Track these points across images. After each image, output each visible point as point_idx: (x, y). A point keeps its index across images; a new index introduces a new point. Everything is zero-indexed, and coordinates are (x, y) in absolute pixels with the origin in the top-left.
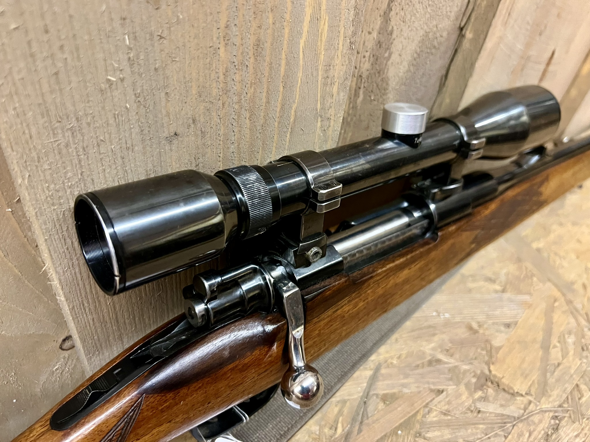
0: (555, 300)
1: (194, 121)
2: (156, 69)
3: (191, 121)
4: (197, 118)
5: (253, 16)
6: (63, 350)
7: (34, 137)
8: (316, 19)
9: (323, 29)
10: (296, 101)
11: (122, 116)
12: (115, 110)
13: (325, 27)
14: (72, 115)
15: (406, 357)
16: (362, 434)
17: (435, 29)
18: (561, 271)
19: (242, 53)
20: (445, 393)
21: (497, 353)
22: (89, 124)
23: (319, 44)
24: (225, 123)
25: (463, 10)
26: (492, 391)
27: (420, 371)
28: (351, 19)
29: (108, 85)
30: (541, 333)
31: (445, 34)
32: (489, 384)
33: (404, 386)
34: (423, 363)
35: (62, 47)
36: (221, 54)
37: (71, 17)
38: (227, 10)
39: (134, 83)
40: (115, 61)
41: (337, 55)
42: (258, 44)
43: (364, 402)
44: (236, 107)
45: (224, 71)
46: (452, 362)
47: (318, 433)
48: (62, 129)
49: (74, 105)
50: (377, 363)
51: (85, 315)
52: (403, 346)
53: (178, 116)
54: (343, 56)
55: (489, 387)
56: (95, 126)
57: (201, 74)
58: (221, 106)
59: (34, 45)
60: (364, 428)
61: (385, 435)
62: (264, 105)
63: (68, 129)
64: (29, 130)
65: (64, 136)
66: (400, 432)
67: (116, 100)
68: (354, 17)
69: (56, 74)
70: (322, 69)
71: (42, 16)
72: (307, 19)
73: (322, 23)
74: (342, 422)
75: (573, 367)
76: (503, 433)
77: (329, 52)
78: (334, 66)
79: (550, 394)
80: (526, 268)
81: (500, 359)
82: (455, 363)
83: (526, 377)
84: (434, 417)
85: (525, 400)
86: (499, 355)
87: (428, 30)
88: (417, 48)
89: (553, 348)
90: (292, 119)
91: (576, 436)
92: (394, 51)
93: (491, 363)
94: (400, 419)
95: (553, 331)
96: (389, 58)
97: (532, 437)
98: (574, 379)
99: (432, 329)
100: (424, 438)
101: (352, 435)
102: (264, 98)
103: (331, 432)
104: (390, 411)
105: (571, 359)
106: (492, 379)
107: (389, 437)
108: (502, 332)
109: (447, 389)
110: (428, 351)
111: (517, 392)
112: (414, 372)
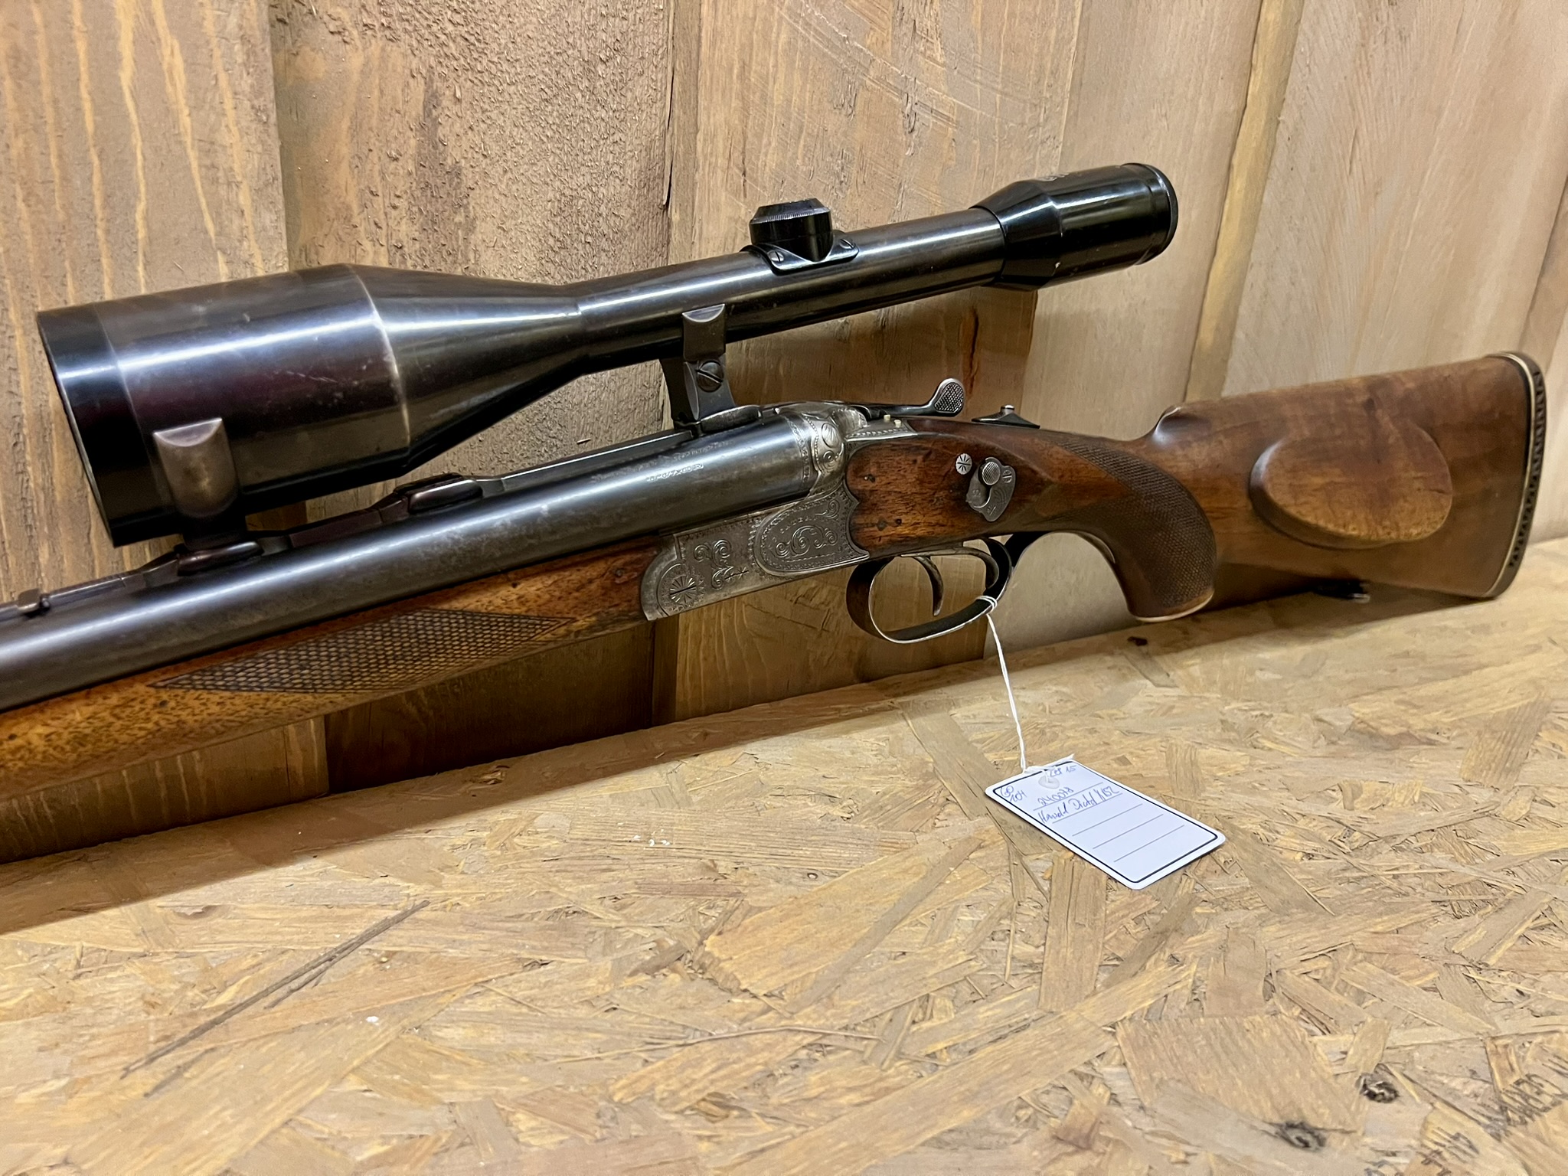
0: (980, 847)
8: (146, 41)
9: (171, 65)
10: (143, 195)
13: (172, 56)
15: (500, 900)
16: (273, 1010)
17: (588, 194)
20: (548, 968)
21: (747, 916)
23: (169, 89)
25: (657, 170)
26: (678, 979)
27: (517, 925)
28: (240, 61)
30: (896, 897)
31: (624, 213)
32: (682, 966)
33: (453, 943)
34: (535, 914)
41: (227, 126)
42: (18, 59)
43: (334, 956)
50: (419, 902)
52: (511, 881)
54: (244, 133)
55: (675, 972)
60: (292, 1001)
61: (331, 1020)
62: (57, 180)
66: (373, 1019)
68: (245, 57)
70: (193, 145)
72: (126, 36)
73: (167, 52)
74: (246, 983)
75: (940, 964)
76: (644, 1055)
77: (202, 113)
78: (224, 147)
79: (836, 1003)
80: (943, 788)
81: (746, 928)
82: (619, 921)
83: (791, 966)
84: (484, 1005)
85: (757, 1005)
86: (747, 921)
87: (568, 192)
88: (551, 225)
89: (910, 924)
90: (141, 234)
91: (850, 1090)
92: (480, 214)
93: (716, 932)
94: (394, 997)
95: (932, 896)
96: (470, 227)
97: (722, 1073)
98: (925, 985)
99: (609, 861)
100: (429, 1037)
101: (250, 1009)
102: (53, 165)
103: (202, 997)
104: (380, 982)
105: (944, 950)
106: (697, 958)
107: (337, 1024)
108: (790, 884)
109: (559, 963)
110: (566, 895)
111: (746, 991)
112: (502, 924)
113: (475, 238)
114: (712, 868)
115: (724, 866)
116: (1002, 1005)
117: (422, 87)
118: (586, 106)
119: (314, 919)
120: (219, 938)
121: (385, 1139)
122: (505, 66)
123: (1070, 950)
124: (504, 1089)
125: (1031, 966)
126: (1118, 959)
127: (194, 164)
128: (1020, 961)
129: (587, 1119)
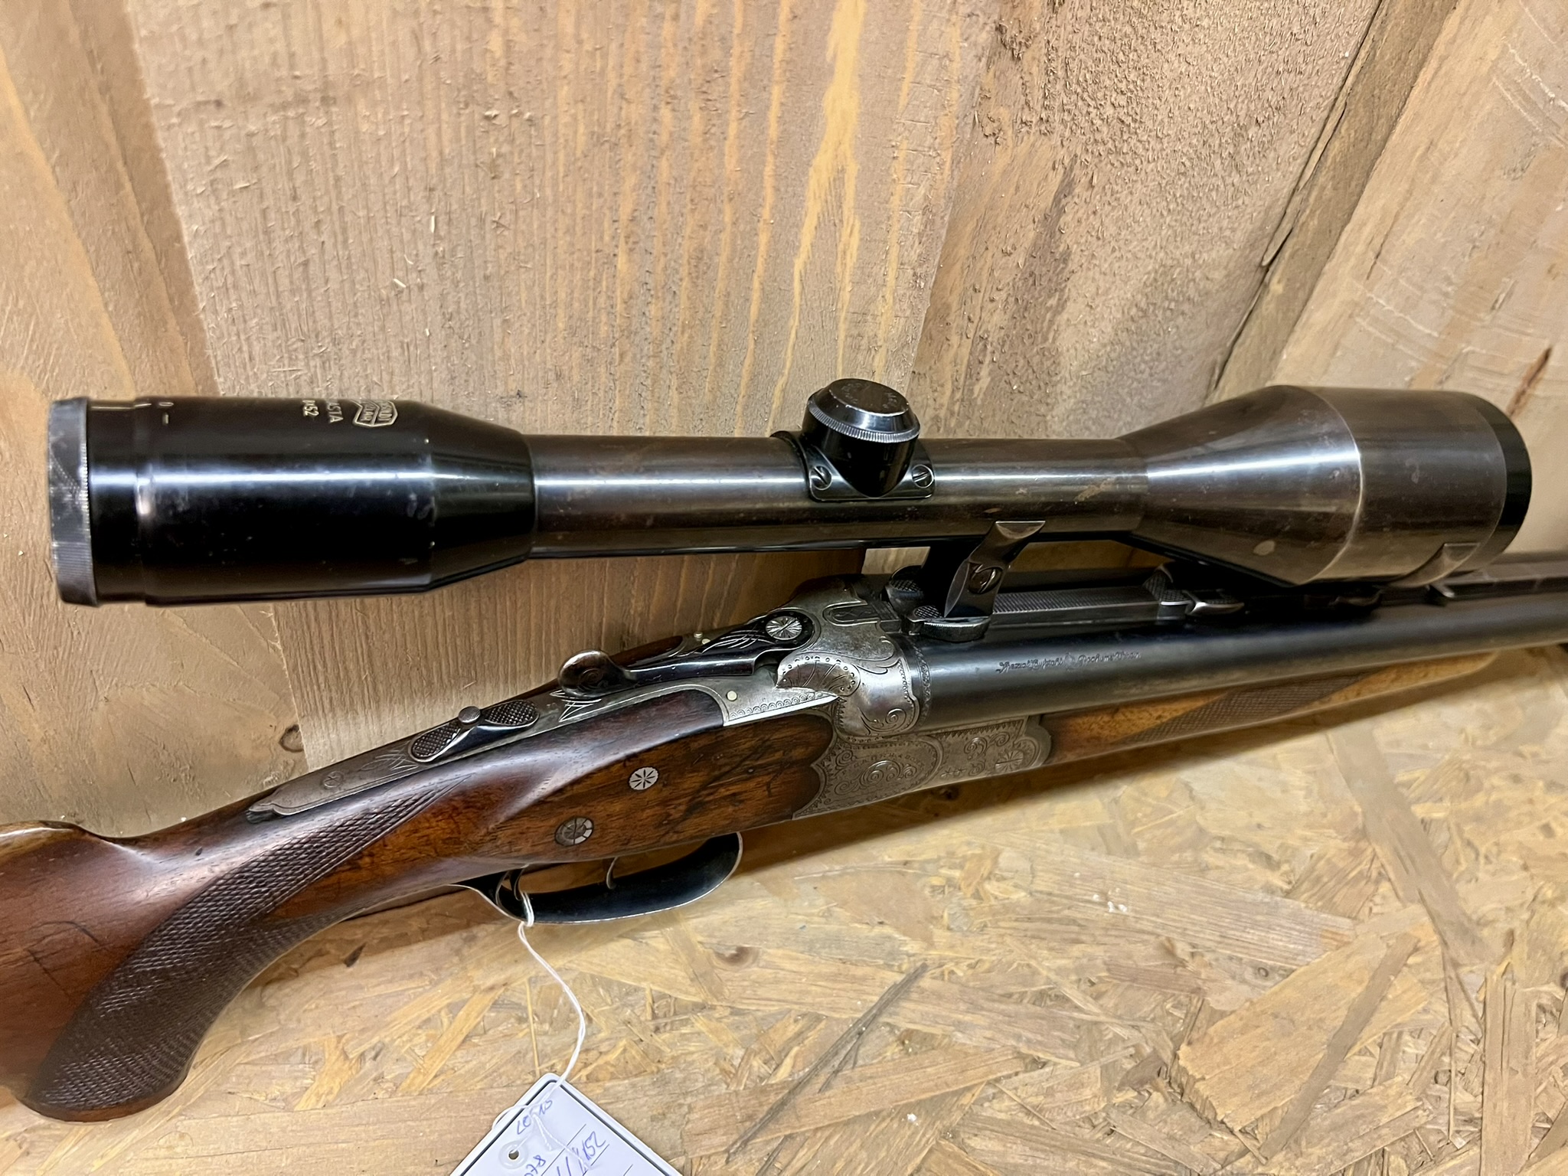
0: (1416, 950)
1: (559, 376)
2: (486, 278)
3: (551, 376)
4: (566, 373)
5: (690, 206)
6: (287, 749)
7: (257, 358)
8: (829, 224)
9: (847, 245)
10: (786, 372)
11: (416, 347)
12: (404, 336)
13: (851, 239)
14: (325, 334)
15: (989, 971)
16: (827, 1094)
17: (1189, 261)
18: (1462, 888)
19: (665, 268)
20: (1047, 1069)
21: (1211, 1022)
22: (354, 352)
23: (839, 269)
24: (625, 389)
25: (1269, 229)
26: (1161, 1100)
27: (1011, 1008)
28: (916, 231)
29: (393, 293)
30: (1343, 1013)
31: (1218, 275)
32: (1162, 1083)
33: (960, 1026)
34: (1023, 995)
35: (318, 223)
36: (619, 266)
37: (338, 179)
38: (634, 190)
39: (443, 296)
40: (410, 255)
41: (883, 296)
42: (700, 259)
43: (861, 1030)
44: (650, 364)
45: (626, 296)
46: (1092, 1010)
47: (736, 1063)
48: (306, 353)
49: (331, 318)
50: (919, 964)
51: (315, 687)
52: (993, 946)
53: (526, 363)
54: (897, 300)
55: (1157, 1089)
56: (365, 356)
57: (576, 295)
58: (617, 357)
59: (272, 215)
60: (839, 1085)
61: (877, 1114)
62: (711, 368)
63: (315, 355)
64: (250, 346)
65: (307, 365)
66: (912, 1117)
67: (407, 318)
68: (922, 228)
69: (306, 264)
70: (846, 319)
71: (290, 174)
72: (810, 223)
73: (846, 232)
74: (796, 1056)
75: (1390, 1110)
77: (863, 287)
78: (874, 316)
79: (1304, 1150)
80: (1375, 856)
81: (1212, 1039)
82: (1098, 1015)
83: (1259, 1096)
84: (1001, 1110)
85: (1234, 1144)
86: (1211, 1030)
87: (1169, 262)
88: (1139, 296)
89: (1360, 1053)
90: (776, 405)
92: (1074, 296)
93: (1186, 1040)
94: (924, 1091)
95: (1377, 1015)
96: (1059, 309)
98: (1380, 1137)
99: (1076, 928)
100: (962, 1146)
101: (808, 1089)
102: (711, 354)
103: (765, 1070)
104: (908, 1070)
105: (1392, 1092)
106: (1173, 1074)
107: (884, 1119)
108: (1244, 981)
109: (1055, 1064)
110: (1045, 973)
111: (1222, 1122)
112: (996, 1005)
113: (1062, 319)
114: (1169, 951)
115: (1182, 949)
116: (1449, 1171)
117: (1059, 177)
118: (1222, 173)
119: (834, 978)
120: (761, 992)
122: (1153, 143)
123: (1506, 1105)
125: (1470, 1121)
126: (1549, 1120)
127: (842, 336)
128: (1462, 1114)
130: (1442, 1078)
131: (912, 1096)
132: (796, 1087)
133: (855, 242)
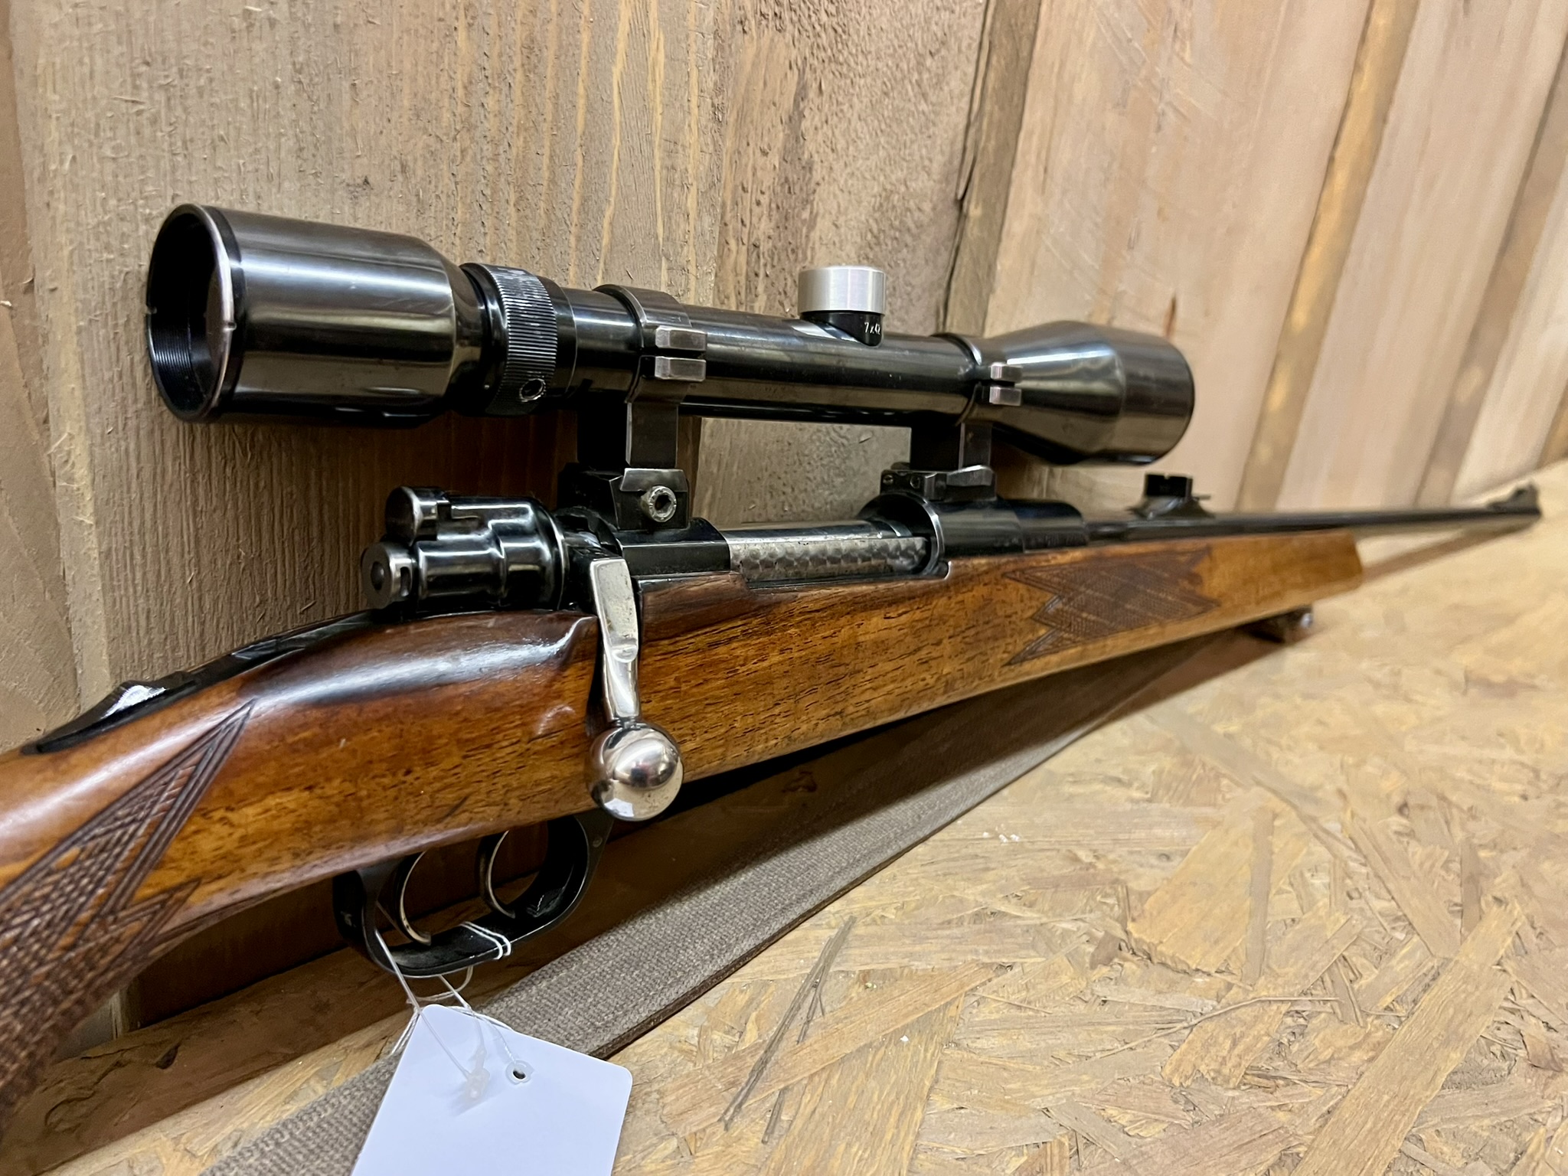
0: (1275, 816)
1: (404, 168)
3: (397, 166)
4: (411, 164)
7: (98, 77)
8: (639, 34)
9: (656, 60)
10: (613, 199)
12: (254, 83)
13: (658, 53)
14: (173, 61)
15: (917, 908)
16: (807, 1042)
18: (1284, 769)
19: (500, 55)
20: (1016, 970)
21: (1142, 901)
22: (201, 92)
23: (650, 87)
24: (466, 196)
25: (956, 162)
26: (1134, 967)
27: (956, 931)
28: (710, 56)
29: (245, 25)
30: (1246, 869)
31: (927, 207)
32: (1127, 955)
33: (913, 956)
34: (961, 919)
36: (459, 43)
39: (293, 40)
41: (689, 126)
42: (531, 47)
43: (815, 982)
44: (490, 168)
45: (466, 80)
46: (1031, 917)
47: (695, 1041)
48: (150, 82)
50: (846, 918)
52: (911, 889)
53: (373, 143)
54: (702, 132)
55: (1125, 960)
56: (213, 100)
57: (420, 68)
58: (458, 154)
60: (816, 1032)
61: (869, 1045)
62: (545, 183)
63: (161, 86)
66: (905, 1039)
67: (257, 60)
68: (715, 53)
70: (660, 145)
72: (623, 28)
73: (653, 45)
74: (757, 1020)
75: (1329, 926)
76: (1166, 1041)
77: (672, 111)
78: (684, 147)
79: (1278, 972)
80: (1203, 762)
81: (1151, 914)
82: (1039, 918)
83: (1216, 942)
84: (991, 1012)
85: (1217, 982)
86: (1147, 906)
87: (888, 187)
88: (871, 221)
89: (1278, 893)
90: (605, 241)
91: (1352, 1048)
92: (821, 211)
93: (1129, 920)
94: (906, 1016)
95: (1274, 865)
96: (812, 224)
97: (1240, 1048)
98: (1333, 947)
99: (981, 861)
100: (969, 1049)
101: (783, 1044)
102: (545, 168)
103: (729, 1039)
104: (881, 1003)
105: (1322, 913)
106: (1134, 945)
107: (878, 1049)
108: (1152, 866)
109: (1022, 964)
110: (971, 898)
111: (1197, 970)
112: (939, 932)
113: (815, 235)
114: (1076, 859)
115: (1085, 856)
116: (1404, 957)
117: (796, 78)
118: (913, 100)
121: (1019, 1151)
122: (861, 58)
123: (1416, 901)
124: (1077, 1090)
125: (1397, 919)
126: (1456, 905)
127: (658, 168)
128: (1387, 916)
129: (1170, 1106)
130: (1355, 895)
131: (897, 1023)
132: (771, 1048)
133: (661, 58)
